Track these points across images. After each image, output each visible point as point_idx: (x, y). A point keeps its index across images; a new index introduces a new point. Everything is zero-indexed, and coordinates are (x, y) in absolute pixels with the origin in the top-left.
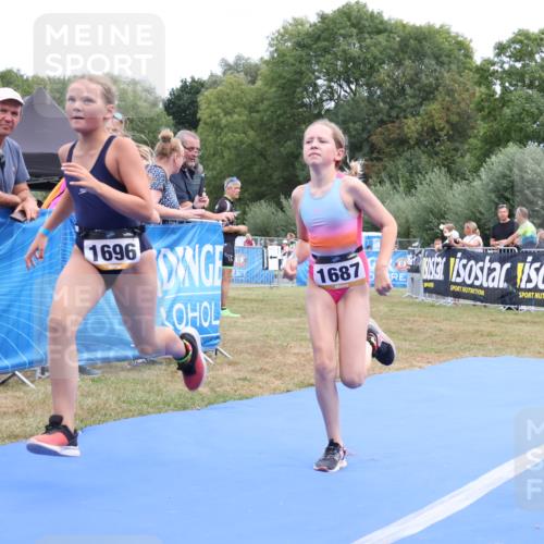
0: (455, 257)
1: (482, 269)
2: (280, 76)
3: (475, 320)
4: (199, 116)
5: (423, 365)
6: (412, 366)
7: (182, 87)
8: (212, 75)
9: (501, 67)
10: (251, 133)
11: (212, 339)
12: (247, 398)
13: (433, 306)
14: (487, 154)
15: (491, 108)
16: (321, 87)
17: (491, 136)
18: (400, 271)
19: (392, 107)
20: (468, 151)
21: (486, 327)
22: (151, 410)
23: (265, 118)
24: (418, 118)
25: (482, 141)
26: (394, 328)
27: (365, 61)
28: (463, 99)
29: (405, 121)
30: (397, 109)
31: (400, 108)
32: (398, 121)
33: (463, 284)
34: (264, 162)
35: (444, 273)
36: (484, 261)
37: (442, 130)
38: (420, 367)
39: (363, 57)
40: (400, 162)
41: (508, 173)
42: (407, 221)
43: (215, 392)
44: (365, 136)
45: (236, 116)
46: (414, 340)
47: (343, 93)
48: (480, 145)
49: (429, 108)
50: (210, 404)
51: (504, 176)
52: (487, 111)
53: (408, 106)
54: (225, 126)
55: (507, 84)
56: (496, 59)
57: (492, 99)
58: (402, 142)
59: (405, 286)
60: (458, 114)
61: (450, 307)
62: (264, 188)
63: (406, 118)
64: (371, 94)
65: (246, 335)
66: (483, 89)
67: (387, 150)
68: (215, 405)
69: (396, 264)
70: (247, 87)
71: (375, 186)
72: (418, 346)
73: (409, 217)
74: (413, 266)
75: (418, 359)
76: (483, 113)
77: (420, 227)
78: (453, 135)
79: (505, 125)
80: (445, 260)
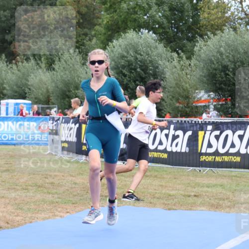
0: (86, 124)
5: (62, 214)
6: (55, 216)
14: (109, 39)
17: (112, 25)
18: (43, 132)
20: (95, 36)
25: (105, 28)
26: (40, 182)
35: (76, 137)
38: (61, 216)
41: (125, 54)
42: (48, 91)
48: (103, 31)
51: (123, 57)
52: (109, 4)
59: (47, 145)
60: (87, 7)
61: (82, 163)
69: (40, 127)
71: (22, 62)
72: (59, 198)
73: (49, 87)
74: (52, 130)
75: (59, 210)
76: (106, 6)
77: (58, 96)
78: (82, 23)
79: (123, 17)
80: (77, 125)
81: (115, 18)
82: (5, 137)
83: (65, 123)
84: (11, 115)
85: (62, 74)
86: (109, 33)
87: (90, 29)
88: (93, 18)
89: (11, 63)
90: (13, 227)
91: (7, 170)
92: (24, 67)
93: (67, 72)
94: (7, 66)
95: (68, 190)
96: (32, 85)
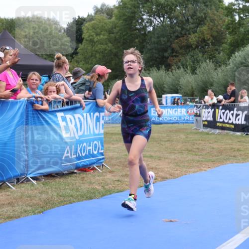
0: (218, 108)
1: (233, 114)
2: (124, 15)
3: (230, 142)
4: (83, 36)
5: (205, 169)
6: (201, 170)
7: (73, 21)
8: (89, 15)
9: (238, 7)
10: (110, 45)
11: (100, 159)
12: (121, 192)
13: (208, 134)
14: (232, 52)
15: (233, 27)
16: (145, 19)
17: (234, 43)
18: (190, 115)
19: (183, 29)
20: (222, 50)
21: (236, 146)
22: (75, 200)
23: (117, 37)
24: (196, 34)
25: (229, 45)
26: (190, 148)
27: (168, 5)
28: (219, 24)
29: (190, 36)
30: (185, 30)
31: (187, 29)
32: (186, 36)
33: (223, 122)
34: (117, 59)
35: (213, 117)
36: (233, 110)
37: (209, 40)
38: (205, 170)
39: (166, 3)
40: (188, 57)
41: (244, 61)
42: (192, 88)
43: (105, 188)
44: (169, 44)
45: (102, 36)
46: (201, 155)
47: (157, 22)
48: (228, 47)
49: (202, 29)
50: (104, 195)
51: (242, 63)
52: (231, 29)
53: (190, 28)
54: (97, 41)
55: (242, 15)
56: (236, 3)
57: (234, 23)
58: (188, 47)
59: (193, 123)
60: (217, 32)
61: (217, 134)
62: (118, 73)
63: (190, 34)
64: (171, 23)
65: (115, 155)
66: (229, 18)
67: (181, 51)
68: (106, 196)
69: (188, 112)
70: (107, 21)
71: (175, 70)
72: (203, 158)
73: (193, 86)
74: (197, 113)
75: (204, 166)
76: (229, 30)
77: (199, 91)
78: (214, 43)
79: (241, 37)
80: (213, 110)
81: (236, 37)
82: (166, 119)
83: (205, 108)
84: (169, 104)
85: (202, 76)
86: (232, 48)
87: (219, 46)
88: (222, 39)
89: (168, 71)
90: (174, 178)
91: (168, 141)
92: (177, 73)
93: (205, 75)
94: (166, 73)
95: (208, 153)
96: (182, 85)
